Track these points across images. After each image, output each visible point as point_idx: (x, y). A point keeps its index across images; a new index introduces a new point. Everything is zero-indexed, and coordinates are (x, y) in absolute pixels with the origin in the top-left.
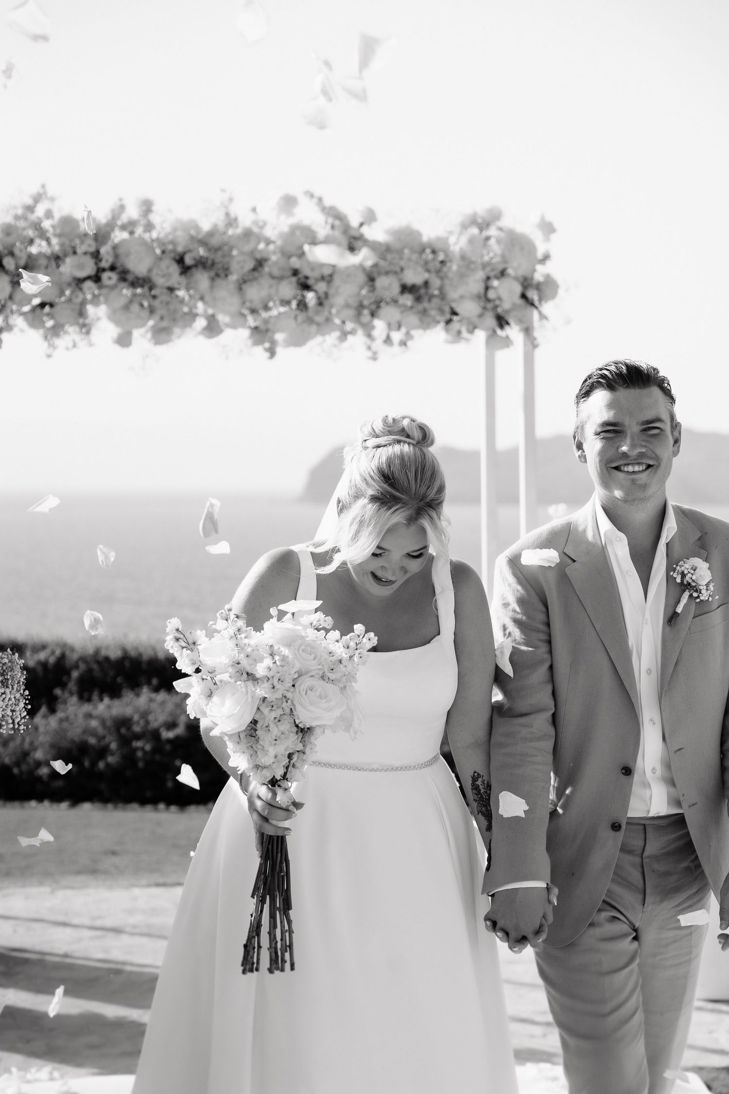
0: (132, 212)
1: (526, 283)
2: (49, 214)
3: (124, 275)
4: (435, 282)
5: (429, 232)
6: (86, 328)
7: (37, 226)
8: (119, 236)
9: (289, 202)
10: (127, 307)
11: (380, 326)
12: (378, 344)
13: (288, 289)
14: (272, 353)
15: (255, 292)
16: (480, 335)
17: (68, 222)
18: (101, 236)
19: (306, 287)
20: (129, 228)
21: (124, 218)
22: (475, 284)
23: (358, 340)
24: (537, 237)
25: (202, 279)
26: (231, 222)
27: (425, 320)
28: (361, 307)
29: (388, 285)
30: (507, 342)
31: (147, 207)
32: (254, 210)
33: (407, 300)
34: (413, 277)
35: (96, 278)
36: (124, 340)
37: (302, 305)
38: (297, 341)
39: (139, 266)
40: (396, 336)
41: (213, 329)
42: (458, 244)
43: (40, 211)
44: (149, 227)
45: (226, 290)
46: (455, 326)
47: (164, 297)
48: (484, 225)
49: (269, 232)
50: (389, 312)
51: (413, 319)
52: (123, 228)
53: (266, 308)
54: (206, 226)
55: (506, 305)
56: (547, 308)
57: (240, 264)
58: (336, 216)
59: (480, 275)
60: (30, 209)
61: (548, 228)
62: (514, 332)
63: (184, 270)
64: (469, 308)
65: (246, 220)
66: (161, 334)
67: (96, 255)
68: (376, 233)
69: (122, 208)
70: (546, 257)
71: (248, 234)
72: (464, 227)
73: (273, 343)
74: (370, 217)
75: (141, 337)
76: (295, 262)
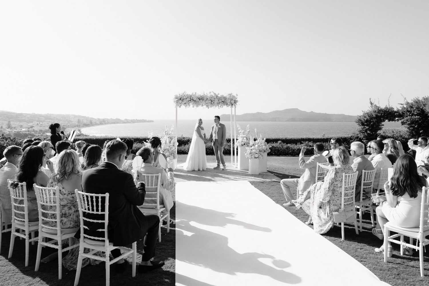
0: (194, 94)
1: (235, 101)
2: (186, 94)
3: (193, 100)
4: (225, 101)
5: (225, 96)
6: (189, 106)
7: (185, 95)
8: (193, 96)
9: (210, 92)
10: (194, 103)
11: (220, 105)
12: (219, 107)
13: (210, 102)
14: (208, 108)
15: (207, 102)
16: (230, 106)
17: (187, 95)
18: (191, 96)
19: (212, 101)
20: (194, 95)
21: (193, 94)
22: (229, 101)
23: (217, 107)
24: (236, 96)
25: (201, 100)
26: (204, 95)
27: (224, 105)
28: (218, 103)
29: (220, 101)
30: (233, 107)
31: (196, 93)
32: (207, 93)
33: (222, 103)
34: (223, 100)
35: (190, 101)
36: (193, 107)
37: (212, 103)
38: (211, 107)
39: (195, 99)
40: (221, 106)
41: (202, 106)
42: (228, 97)
43: (185, 93)
44: (196, 95)
45: (204, 101)
46: (227, 105)
47: (197, 102)
48: (230, 95)
49: (208, 96)
50: (220, 104)
51: (223, 105)
52: (193, 95)
53: (208, 103)
54: (202, 95)
55: (233, 103)
56: (237, 103)
57: (205, 99)
58: (215, 94)
59: (230, 100)
60: (184, 93)
61: (237, 95)
62: (234, 106)
63: (199, 100)
64: (229, 103)
65: (206, 94)
66: (197, 106)
67: (190, 98)
68: (219, 96)
69: (193, 93)
70: (237, 98)
71: (206, 96)
72: (228, 95)
73: (209, 107)
74: (219, 94)
75: (195, 107)
76: (211, 99)
